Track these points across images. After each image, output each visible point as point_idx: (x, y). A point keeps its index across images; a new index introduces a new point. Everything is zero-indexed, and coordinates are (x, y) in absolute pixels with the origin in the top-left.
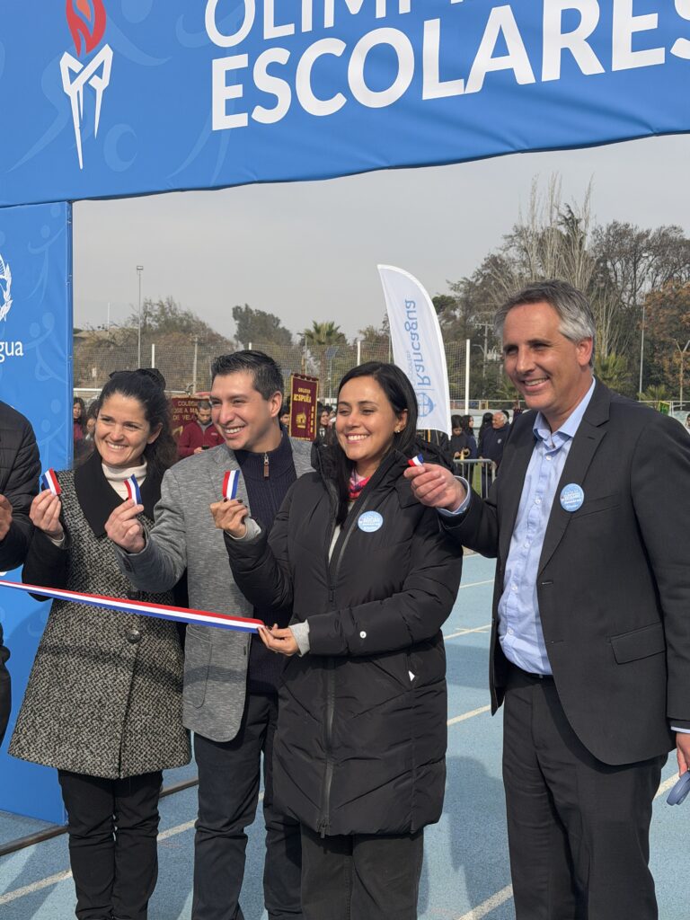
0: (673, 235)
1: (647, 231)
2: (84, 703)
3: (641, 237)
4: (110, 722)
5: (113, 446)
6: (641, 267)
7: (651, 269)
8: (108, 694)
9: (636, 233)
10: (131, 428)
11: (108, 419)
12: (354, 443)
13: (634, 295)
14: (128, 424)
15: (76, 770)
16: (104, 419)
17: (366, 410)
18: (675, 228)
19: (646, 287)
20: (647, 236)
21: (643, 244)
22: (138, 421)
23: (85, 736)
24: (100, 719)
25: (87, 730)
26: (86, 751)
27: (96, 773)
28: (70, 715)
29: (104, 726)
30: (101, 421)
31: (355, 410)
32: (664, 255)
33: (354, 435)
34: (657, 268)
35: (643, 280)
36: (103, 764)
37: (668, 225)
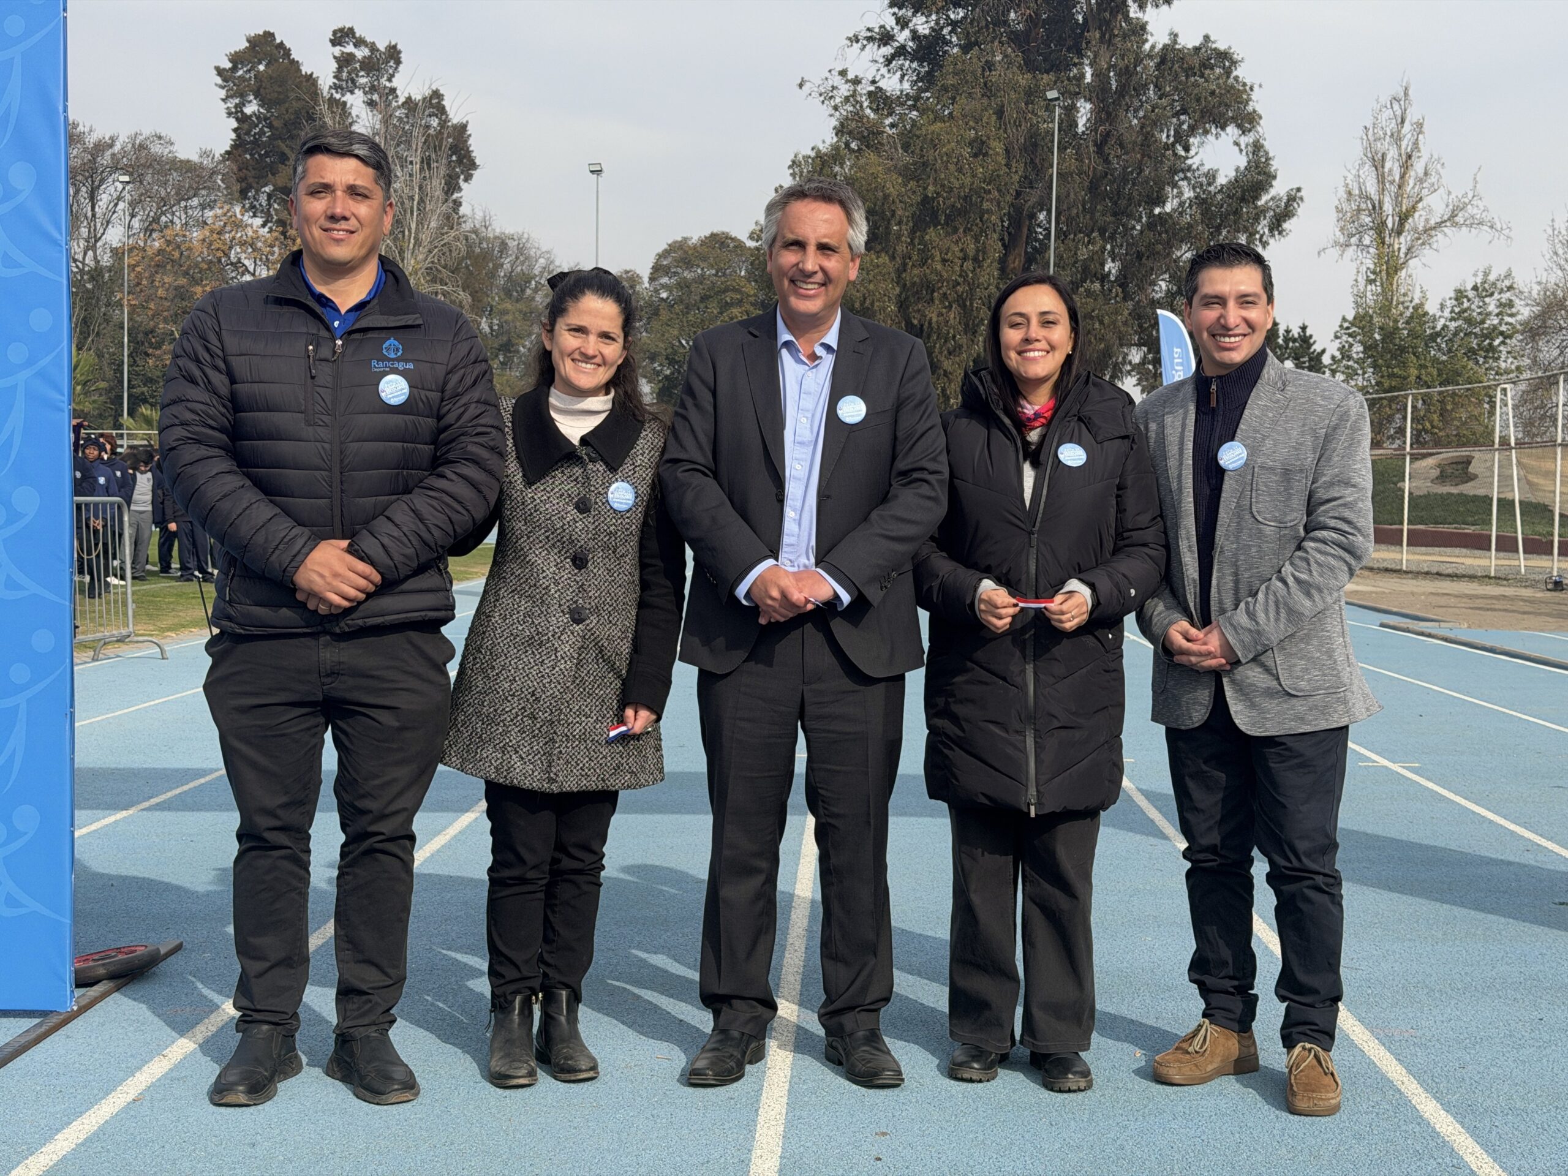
0: (156, 149)
1: (111, 138)
2: (513, 695)
3: (101, 147)
4: (545, 722)
5: (584, 365)
6: (104, 200)
7: (121, 205)
8: (544, 685)
9: (91, 140)
10: (607, 341)
11: (581, 330)
12: (1034, 359)
13: (94, 248)
14: (605, 336)
15: (501, 781)
16: (570, 330)
17: (1047, 322)
18: (160, 138)
19: (115, 236)
20: (111, 146)
21: (106, 159)
22: (615, 331)
23: (514, 737)
24: (533, 717)
25: (516, 730)
26: (514, 757)
27: (527, 784)
28: (495, 710)
29: (538, 725)
30: (566, 333)
31: (1034, 321)
32: (141, 182)
33: (1034, 350)
34: (133, 204)
35: (108, 222)
36: (536, 773)
37: (147, 131)
